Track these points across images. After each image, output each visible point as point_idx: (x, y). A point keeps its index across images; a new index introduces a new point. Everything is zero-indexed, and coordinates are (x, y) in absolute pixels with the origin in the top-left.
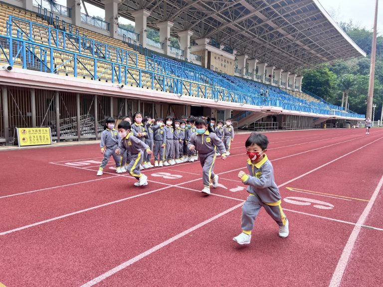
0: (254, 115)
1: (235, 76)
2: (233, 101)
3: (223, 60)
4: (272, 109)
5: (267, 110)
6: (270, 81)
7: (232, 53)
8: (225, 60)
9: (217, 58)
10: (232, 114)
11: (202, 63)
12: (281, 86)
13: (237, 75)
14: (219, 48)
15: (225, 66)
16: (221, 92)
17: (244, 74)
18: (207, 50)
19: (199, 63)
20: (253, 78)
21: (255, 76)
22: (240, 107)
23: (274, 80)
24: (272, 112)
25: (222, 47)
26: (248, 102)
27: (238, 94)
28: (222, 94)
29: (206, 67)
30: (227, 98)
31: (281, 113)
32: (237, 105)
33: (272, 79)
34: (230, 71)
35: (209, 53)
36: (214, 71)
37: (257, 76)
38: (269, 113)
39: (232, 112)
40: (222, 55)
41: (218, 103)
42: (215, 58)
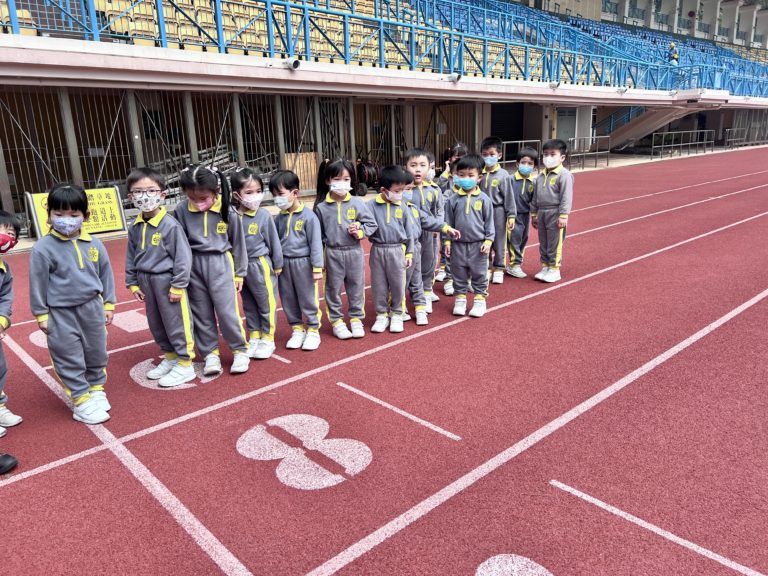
0: (652, 113)
1: (603, 21)
2: (599, 82)
4: (703, 96)
5: (689, 101)
6: (690, 26)
10: (594, 118)
12: (719, 39)
13: (609, 17)
16: (569, 63)
17: (626, 15)
20: (648, 21)
21: (653, 17)
22: (618, 96)
23: (700, 25)
24: (701, 106)
26: (639, 82)
27: (611, 65)
28: (569, 67)
29: (531, 3)
30: (584, 76)
31: (724, 105)
32: (608, 93)
33: (697, 21)
34: (590, 9)
36: (550, 14)
37: (657, 17)
38: (694, 109)
39: (594, 110)
41: (558, 92)
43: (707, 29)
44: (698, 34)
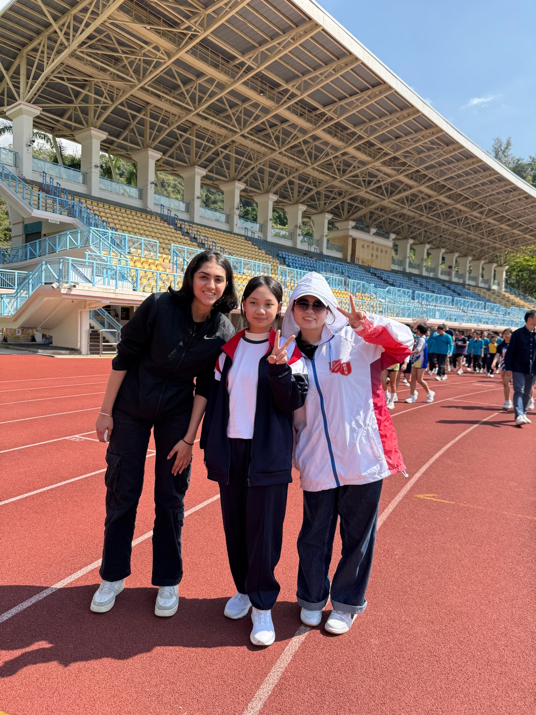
1: (393, 270)
3: (375, 248)
6: (449, 274)
7: (388, 238)
8: (377, 249)
9: (365, 246)
11: (344, 255)
12: (469, 282)
13: (396, 268)
14: (368, 232)
15: (377, 257)
17: (407, 267)
18: (351, 236)
19: (339, 255)
20: (421, 271)
23: (456, 273)
25: (373, 230)
29: (349, 260)
33: (454, 272)
34: (384, 263)
35: (354, 240)
36: (360, 266)
40: (373, 242)
42: (363, 247)
43: (461, 276)
44: (455, 280)
